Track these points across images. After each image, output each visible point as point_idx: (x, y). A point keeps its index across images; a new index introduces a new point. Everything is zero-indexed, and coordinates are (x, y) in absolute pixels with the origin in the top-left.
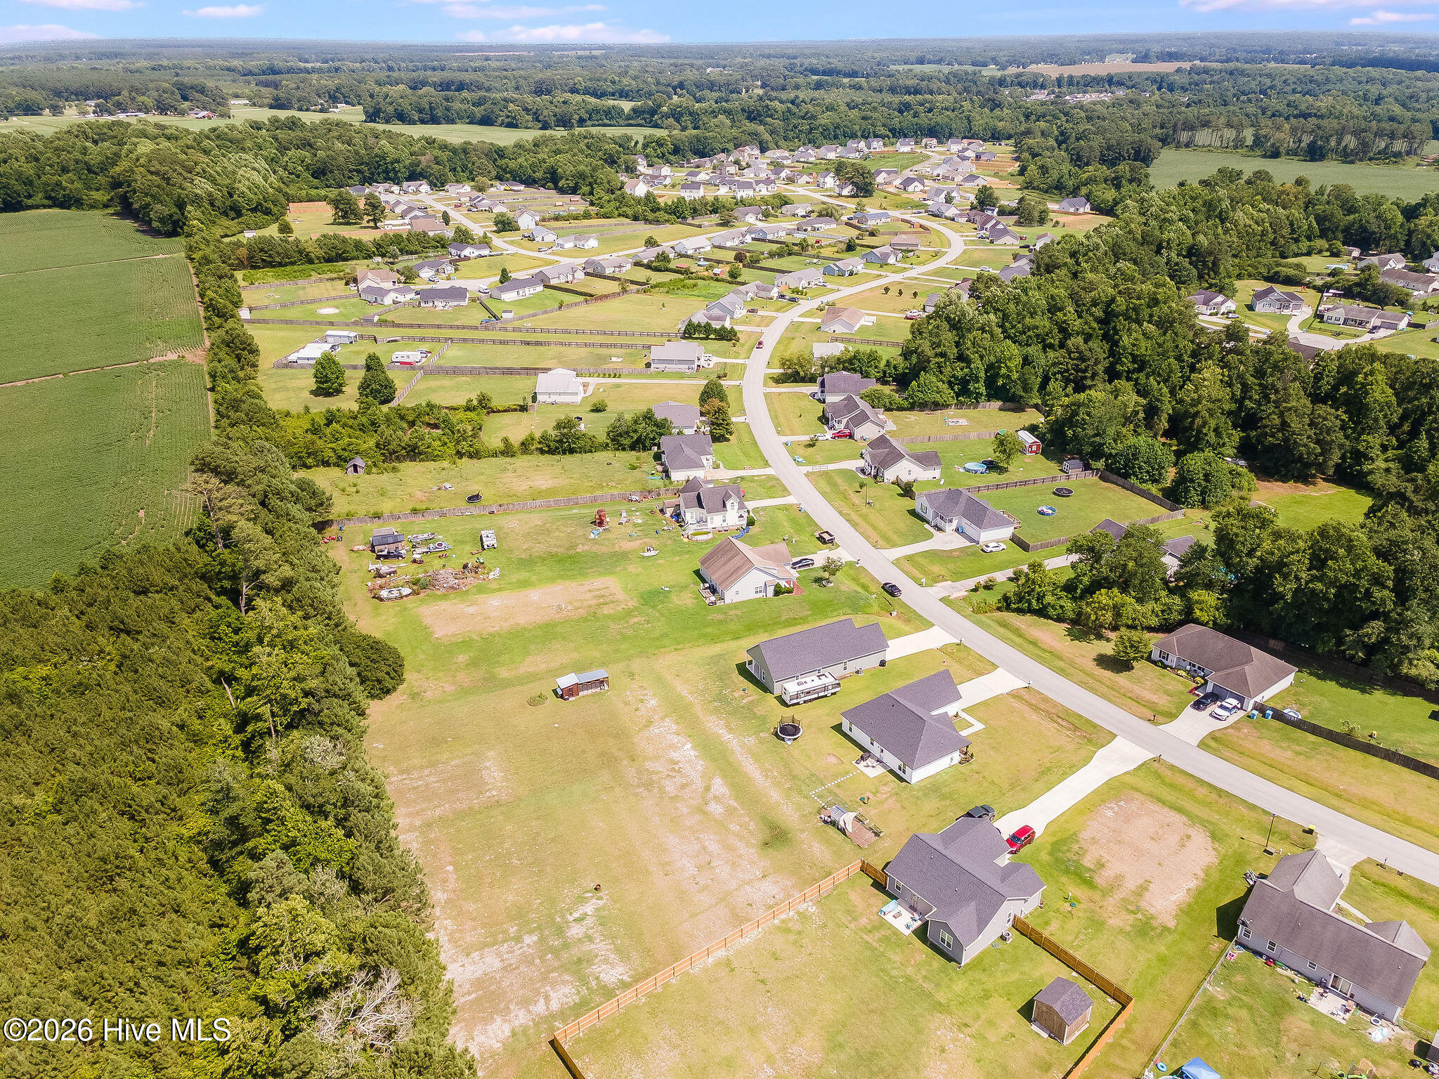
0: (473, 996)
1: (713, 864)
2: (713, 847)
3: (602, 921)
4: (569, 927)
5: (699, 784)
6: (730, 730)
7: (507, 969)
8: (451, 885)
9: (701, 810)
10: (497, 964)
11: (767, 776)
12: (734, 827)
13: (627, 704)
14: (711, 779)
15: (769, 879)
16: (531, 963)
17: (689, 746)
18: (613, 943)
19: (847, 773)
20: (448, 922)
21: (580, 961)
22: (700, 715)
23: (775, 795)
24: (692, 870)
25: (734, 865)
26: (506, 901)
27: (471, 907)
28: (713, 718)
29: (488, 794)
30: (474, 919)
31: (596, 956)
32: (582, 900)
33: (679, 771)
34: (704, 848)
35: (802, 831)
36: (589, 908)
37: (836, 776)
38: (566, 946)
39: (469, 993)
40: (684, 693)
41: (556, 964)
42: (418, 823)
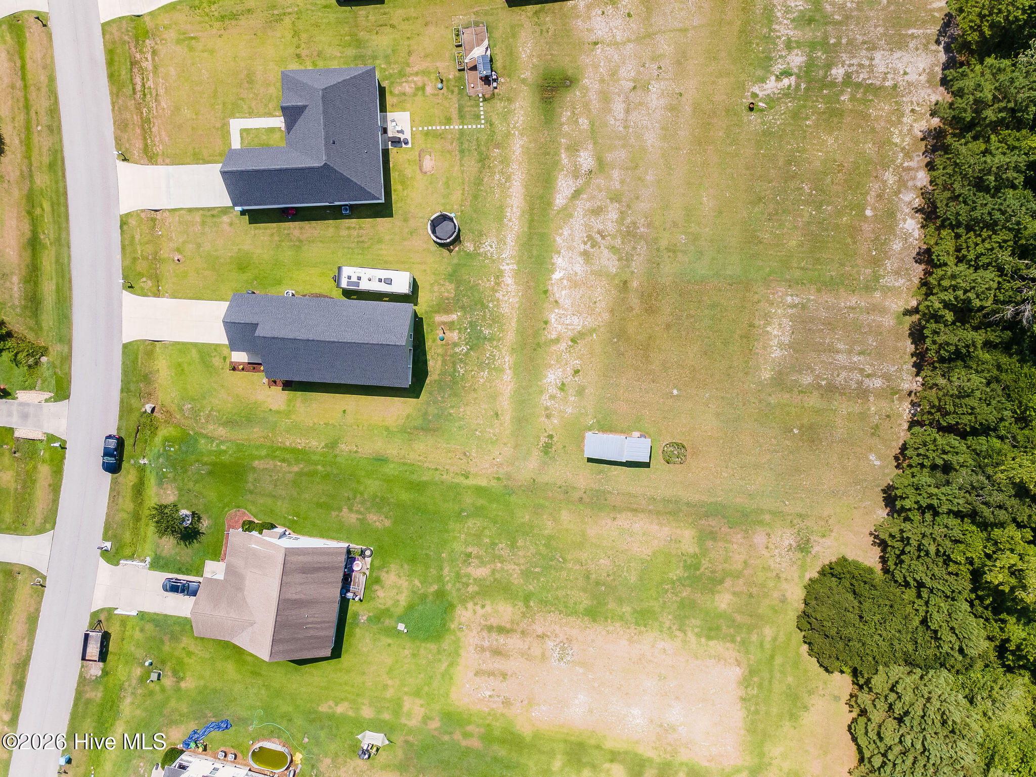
0: (910, 32)
1: (632, 84)
2: (618, 107)
3: (766, 62)
4: (800, 68)
5: (582, 205)
6: (499, 275)
7: (873, 47)
8: (875, 187)
9: (601, 164)
10: (878, 55)
11: (508, 179)
12: (584, 122)
13: (581, 392)
14: (565, 208)
15: (593, 38)
16: (850, 42)
17: (557, 275)
18: (771, 30)
19: (427, 134)
20: (897, 140)
21: (811, 21)
22: (514, 324)
23: (518, 146)
24: (655, 87)
25: (613, 73)
26: (836, 139)
27: (869, 148)
28: (505, 309)
29: (797, 300)
30: (873, 130)
31: (793, 20)
32: (771, 100)
33: (590, 237)
34: (627, 111)
35: (524, 81)
36: (771, 86)
37: (440, 136)
38: (813, 46)
39: (913, 36)
40: (508, 376)
41: (830, 28)
42: (877, 294)
